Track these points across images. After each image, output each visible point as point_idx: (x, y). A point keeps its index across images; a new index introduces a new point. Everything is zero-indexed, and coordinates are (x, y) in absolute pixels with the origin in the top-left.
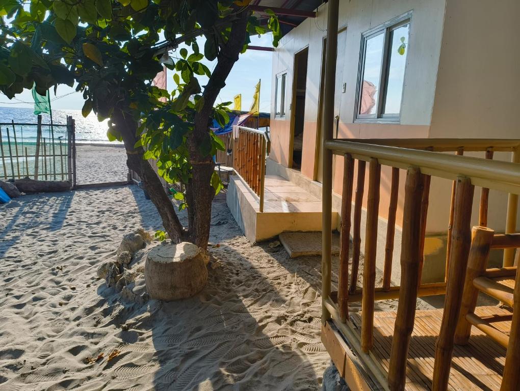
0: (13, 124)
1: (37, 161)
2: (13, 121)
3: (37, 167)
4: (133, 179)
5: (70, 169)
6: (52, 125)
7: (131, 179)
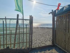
0: (6, 19)
1: (15, 37)
2: (6, 17)
3: (15, 40)
4: (55, 44)
5: (30, 40)
6: (23, 19)
7: (54, 44)
